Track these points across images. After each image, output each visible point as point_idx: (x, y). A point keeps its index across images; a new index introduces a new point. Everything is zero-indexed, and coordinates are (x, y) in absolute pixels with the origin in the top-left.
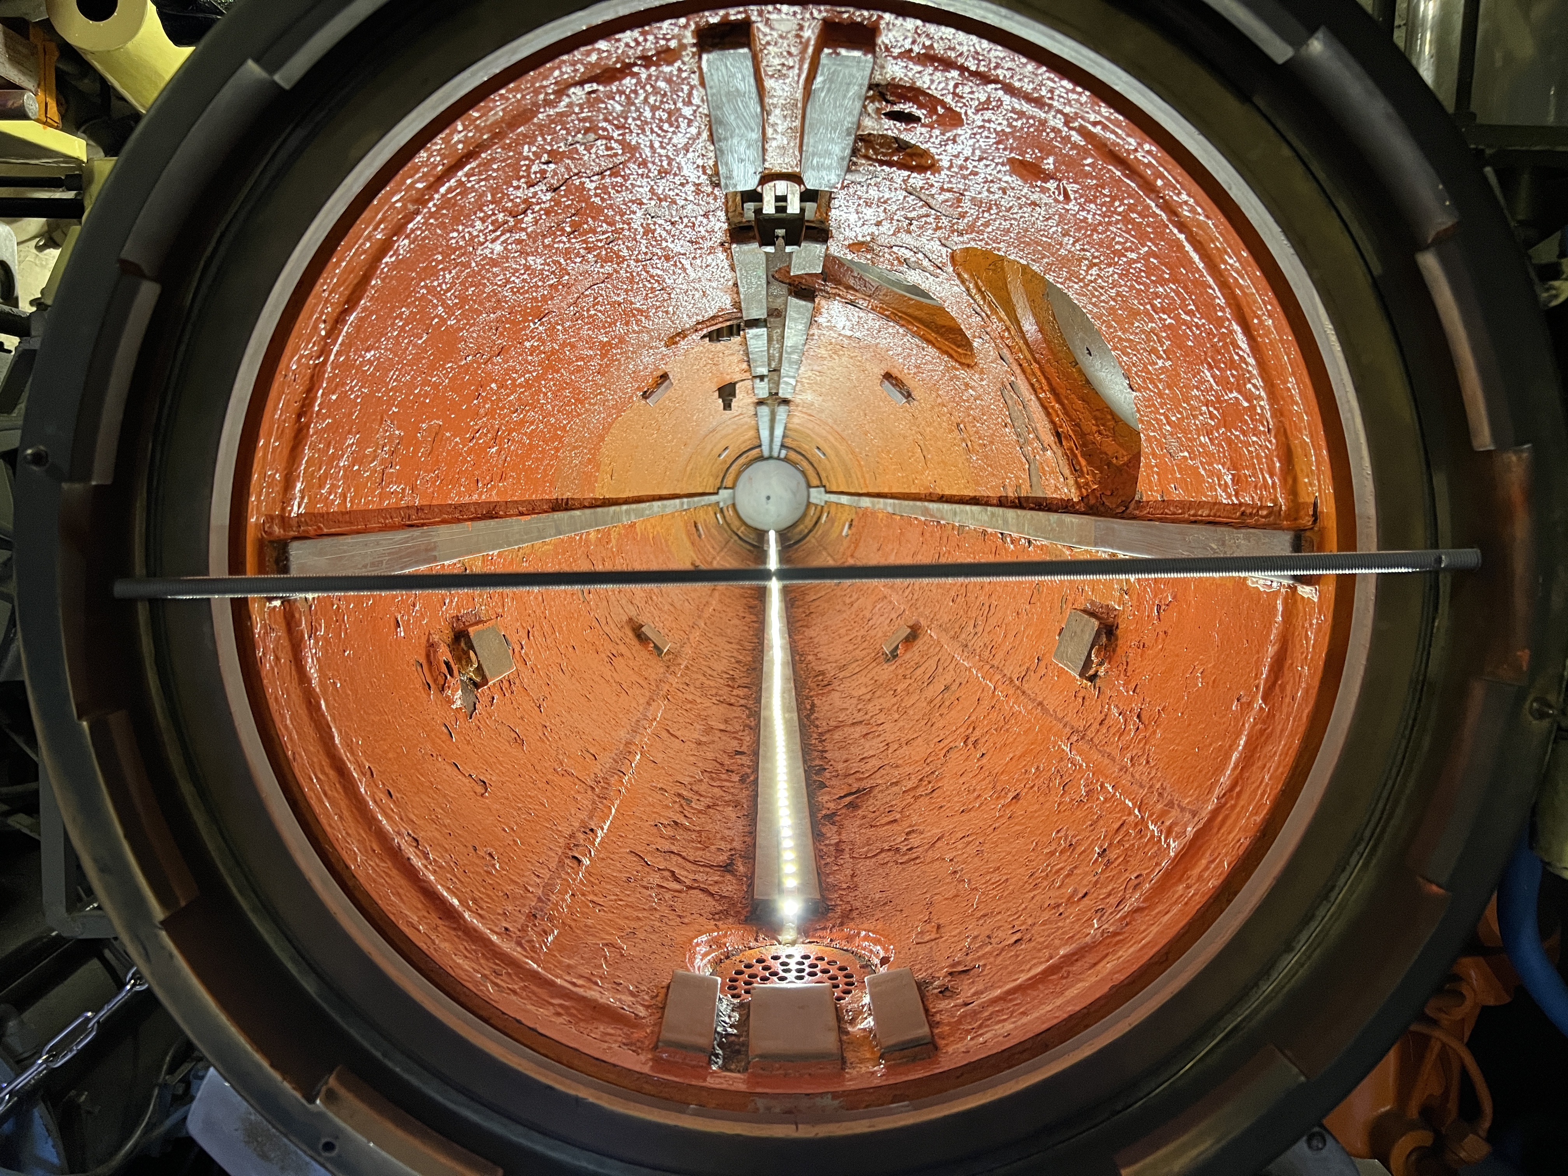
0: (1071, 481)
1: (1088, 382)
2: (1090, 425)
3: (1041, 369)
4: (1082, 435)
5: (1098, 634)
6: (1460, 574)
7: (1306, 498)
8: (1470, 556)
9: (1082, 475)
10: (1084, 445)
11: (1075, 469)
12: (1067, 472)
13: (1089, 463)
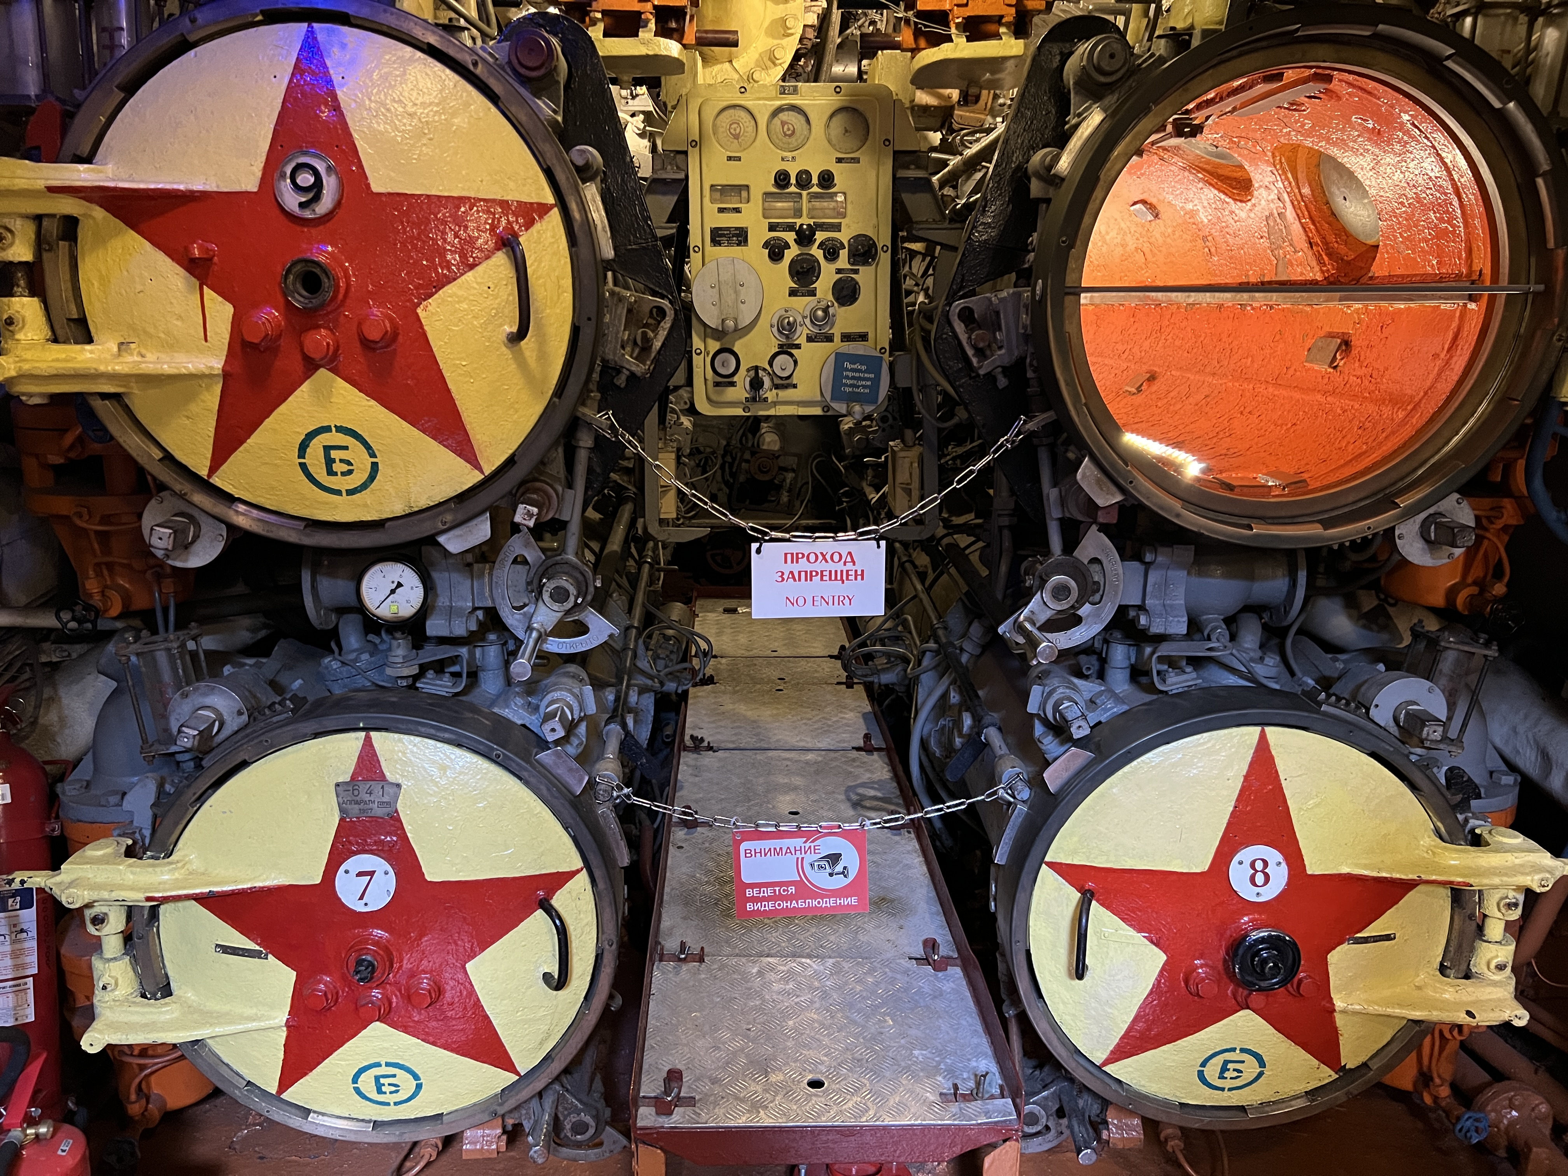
0: (1317, 268)
1: (1333, 214)
2: (1332, 238)
3: (1306, 205)
4: (1326, 243)
5: (1340, 345)
6: (1536, 294)
7: (1476, 267)
8: (1541, 287)
9: (1325, 265)
10: (1327, 249)
11: (1321, 262)
12: (1314, 263)
13: (1330, 259)
